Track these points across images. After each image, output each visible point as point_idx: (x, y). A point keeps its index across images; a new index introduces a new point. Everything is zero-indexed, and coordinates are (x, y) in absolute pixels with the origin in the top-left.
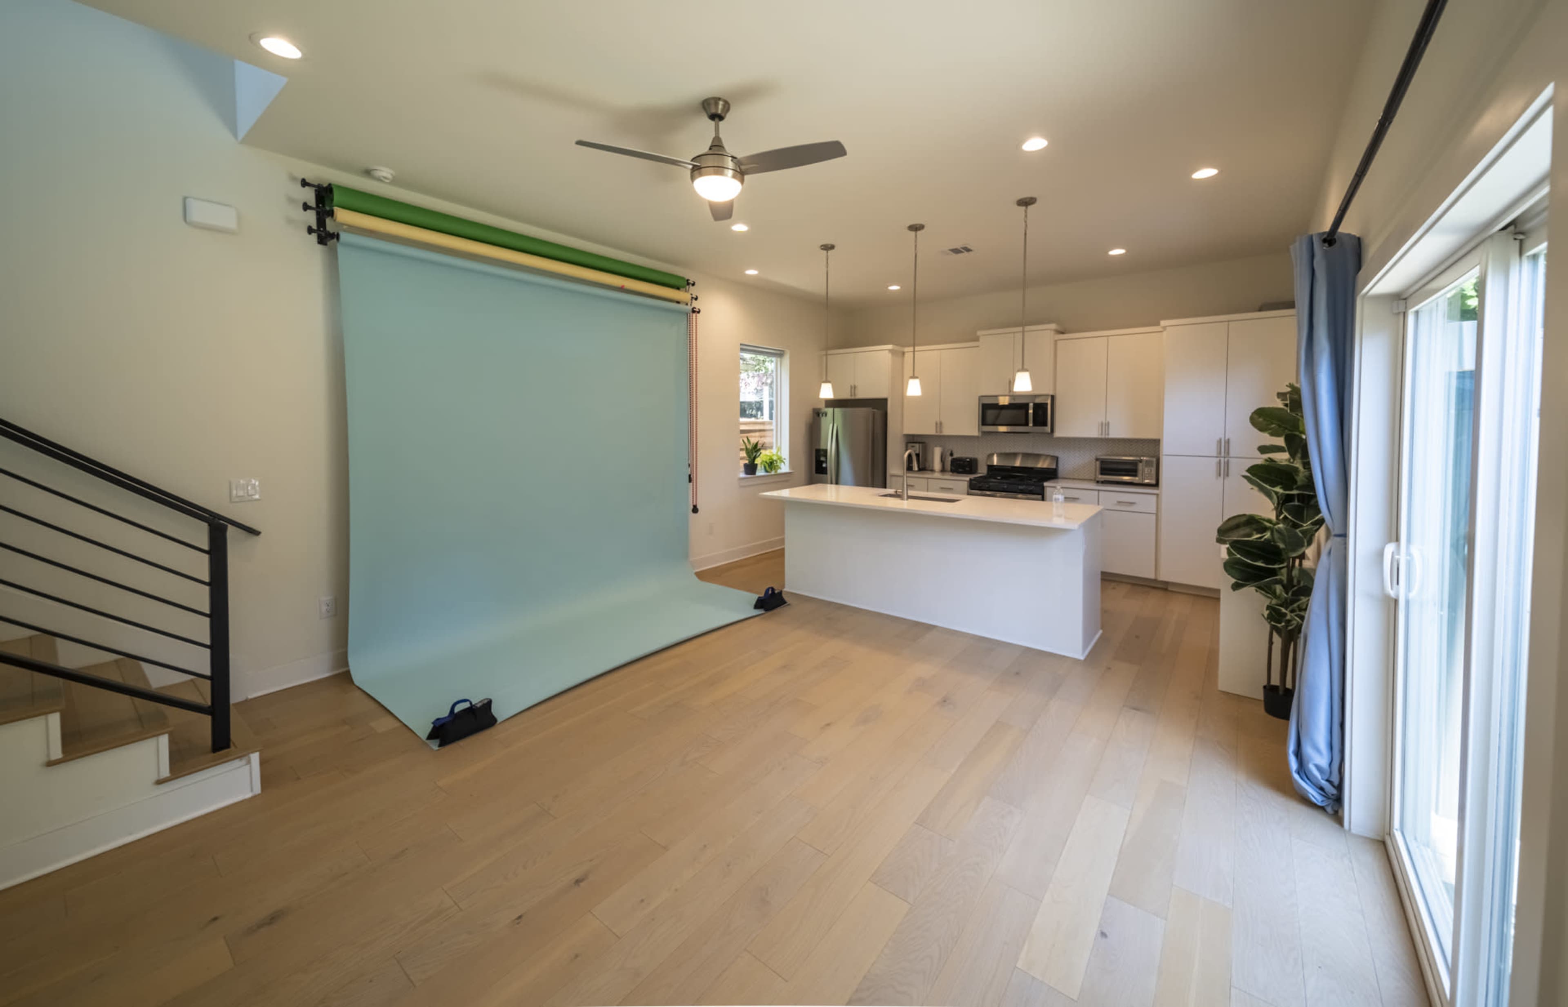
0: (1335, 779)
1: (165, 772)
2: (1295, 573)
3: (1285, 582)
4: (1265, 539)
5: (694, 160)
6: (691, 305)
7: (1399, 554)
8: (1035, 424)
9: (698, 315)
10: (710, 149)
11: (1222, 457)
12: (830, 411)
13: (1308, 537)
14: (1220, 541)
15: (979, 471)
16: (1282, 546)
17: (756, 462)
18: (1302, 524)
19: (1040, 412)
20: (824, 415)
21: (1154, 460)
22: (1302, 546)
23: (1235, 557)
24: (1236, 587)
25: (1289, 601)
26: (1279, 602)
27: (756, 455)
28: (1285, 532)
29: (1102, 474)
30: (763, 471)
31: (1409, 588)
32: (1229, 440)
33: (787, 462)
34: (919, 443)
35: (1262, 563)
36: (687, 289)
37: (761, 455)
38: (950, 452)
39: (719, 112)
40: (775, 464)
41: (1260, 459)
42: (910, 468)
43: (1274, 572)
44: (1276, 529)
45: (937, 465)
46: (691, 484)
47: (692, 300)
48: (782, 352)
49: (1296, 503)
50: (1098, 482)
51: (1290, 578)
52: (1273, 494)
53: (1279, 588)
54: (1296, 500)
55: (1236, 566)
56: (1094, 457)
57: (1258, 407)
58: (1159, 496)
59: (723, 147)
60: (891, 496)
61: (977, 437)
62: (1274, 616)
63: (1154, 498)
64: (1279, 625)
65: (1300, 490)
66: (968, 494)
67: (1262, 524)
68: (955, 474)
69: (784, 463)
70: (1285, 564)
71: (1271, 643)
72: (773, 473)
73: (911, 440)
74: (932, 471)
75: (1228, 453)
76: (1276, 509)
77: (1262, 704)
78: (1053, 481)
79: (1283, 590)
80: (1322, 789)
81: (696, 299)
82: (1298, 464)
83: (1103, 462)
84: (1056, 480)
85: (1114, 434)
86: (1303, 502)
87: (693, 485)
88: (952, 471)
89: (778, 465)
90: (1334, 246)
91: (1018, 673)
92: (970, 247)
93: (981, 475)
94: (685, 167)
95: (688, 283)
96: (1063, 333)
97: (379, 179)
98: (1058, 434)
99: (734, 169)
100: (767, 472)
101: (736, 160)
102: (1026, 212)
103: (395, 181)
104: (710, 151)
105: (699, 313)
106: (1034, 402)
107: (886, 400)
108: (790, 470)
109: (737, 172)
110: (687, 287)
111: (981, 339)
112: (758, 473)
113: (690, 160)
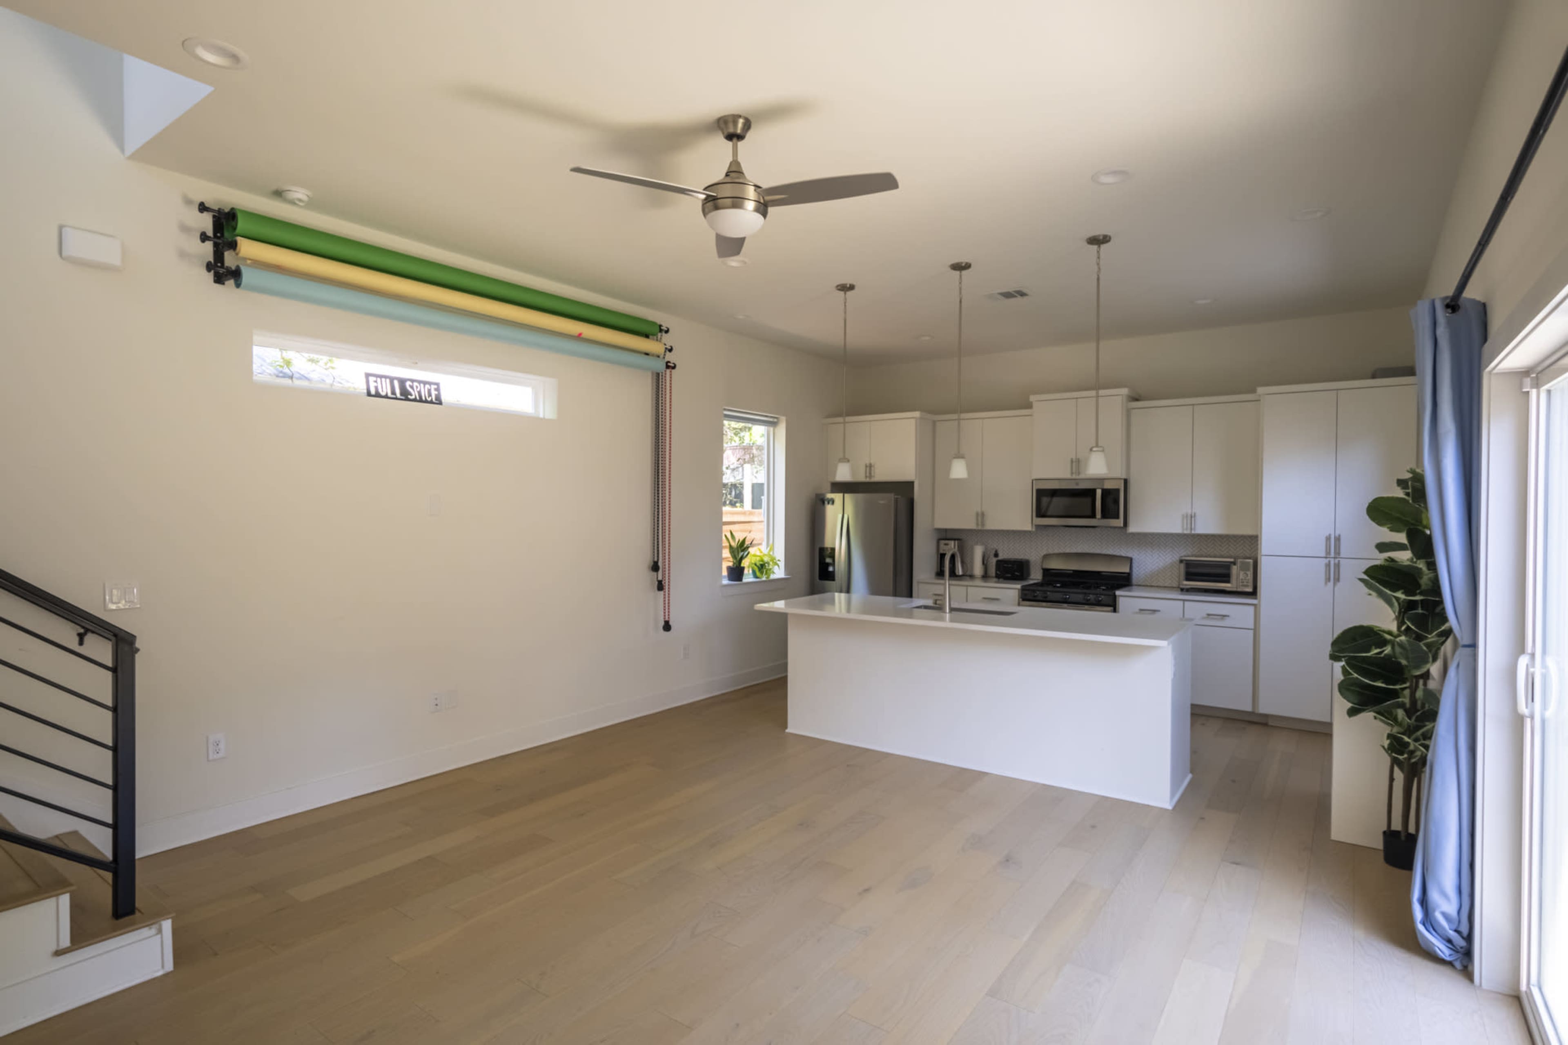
0: (1465, 930)
2: (1419, 694)
3: (1408, 705)
4: (1386, 655)
5: (707, 188)
6: (664, 358)
7: (1534, 668)
8: (1103, 516)
9: (673, 371)
10: (727, 175)
11: (1332, 558)
12: (838, 497)
13: (1434, 650)
14: (1334, 657)
15: (1032, 576)
16: (1404, 662)
17: (743, 565)
18: (1426, 635)
19: (1110, 500)
20: (831, 502)
21: (1251, 561)
22: (1427, 662)
23: (1351, 676)
24: (1352, 712)
25: (1412, 728)
26: (1402, 730)
27: (743, 556)
28: (1407, 646)
29: (1187, 579)
30: (752, 576)
31: (1545, 702)
32: (1339, 536)
33: (782, 564)
34: (955, 540)
35: (1382, 683)
36: (659, 337)
37: (749, 555)
38: (994, 552)
39: (738, 131)
40: (767, 567)
41: (1380, 558)
42: (940, 574)
43: (1395, 694)
44: (1398, 643)
45: (978, 570)
47: (665, 352)
48: (775, 420)
49: (1420, 611)
50: (1182, 590)
51: (1413, 701)
52: (1394, 600)
53: (1400, 713)
54: (1420, 609)
55: (1352, 688)
56: (1178, 558)
57: (1375, 497)
58: (1258, 606)
59: (742, 173)
60: (926, 607)
61: (1030, 532)
62: (1396, 746)
63: (1252, 609)
64: (1401, 757)
65: (1424, 596)
66: (1019, 605)
67: (1382, 637)
68: (1001, 580)
69: (778, 566)
70: (1407, 685)
71: (1392, 779)
72: (764, 579)
73: (944, 535)
74: (972, 577)
75: (1339, 554)
76: (1397, 618)
77: (1382, 854)
78: (1127, 588)
79: (1404, 713)
80: (1449, 941)
81: (670, 350)
82: (1421, 565)
83: (1189, 564)
84: (1130, 588)
85: (1202, 529)
86: (1427, 610)
87: (665, 595)
88: (998, 576)
89: (771, 567)
90: (1457, 313)
91: (1093, 827)
92: (1025, 291)
93: (1036, 581)
94: (697, 198)
95: (661, 331)
96: (1137, 400)
97: (292, 202)
98: (1132, 529)
99: (756, 199)
100: (757, 577)
101: (760, 189)
102: (1098, 252)
103: (312, 204)
104: (728, 178)
105: (674, 368)
106: (1102, 487)
107: (911, 484)
108: (785, 575)
109: (760, 204)
110: (659, 334)
111: (1035, 405)
112: (745, 578)
113: (702, 188)
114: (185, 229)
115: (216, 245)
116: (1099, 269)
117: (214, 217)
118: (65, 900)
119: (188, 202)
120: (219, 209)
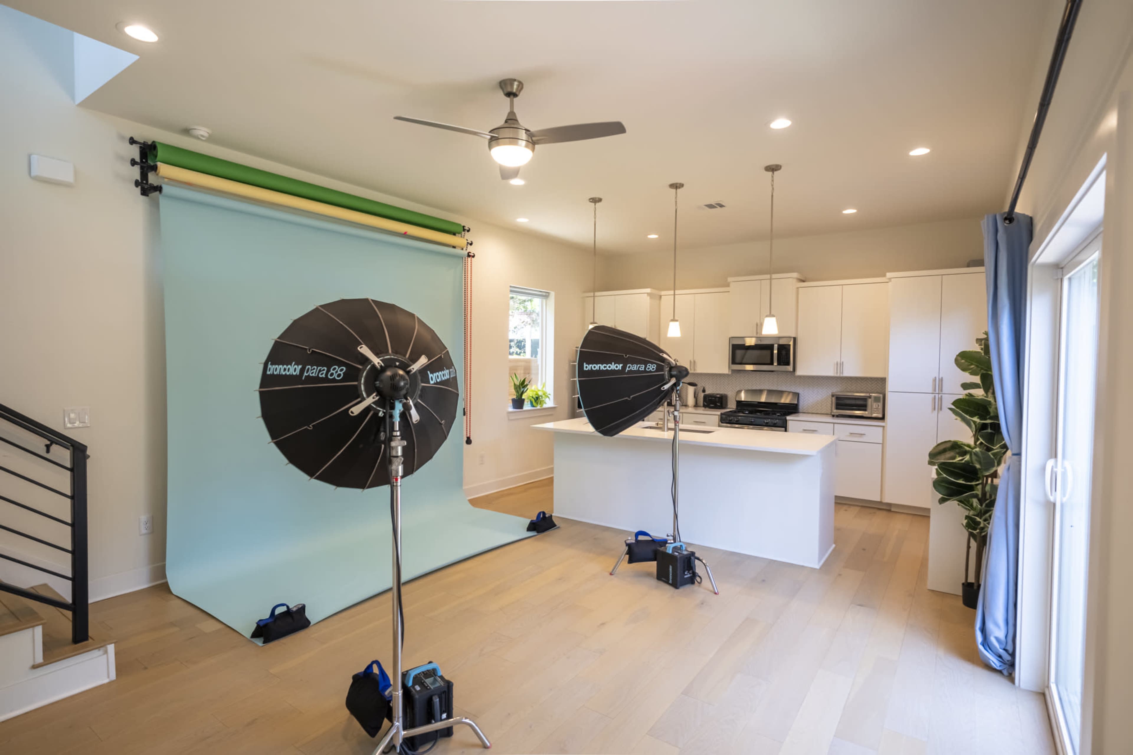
0: (1010, 648)
1: (40, 659)
2: (988, 488)
3: (980, 496)
4: (965, 461)
5: (492, 131)
6: (466, 250)
7: (1056, 467)
8: (779, 364)
9: (473, 258)
10: (506, 122)
11: (937, 393)
13: (998, 458)
14: (931, 463)
15: (729, 406)
16: (978, 466)
17: (523, 397)
18: (992, 447)
19: (784, 352)
21: (881, 396)
22: (993, 466)
23: (942, 476)
24: (942, 501)
25: (983, 511)
26: (976, 513)
27: (523, 391)
28: (980, 454)
29: (837, 409)
30: (530, 405)
31: (1064, 494)
32: (942, 378)
33: (552, 397)
35: (963, 481)
36: (463, 235)
37: (528, 391)
38: (702, 389)
39: (514, 90)
40: (541, 399)
41: (962, 394)
43: (971, 488)
44: (974, 452)
45: (691, 401)
46: (465, 417)
47: (467, 245)
48: (547, 294)
49: (989, 431)
50: (833, 416)
51: (984, 493)
52: (972, 423)
53: (975, 502)
54: (988, 429)
55: (943, 484)
56: (831, 393)
57: (961, 351)
58: (885, 427)
59: (517, 120)
60: (651, 428)
61: (728, 375)
62: (972, 524)
63: (881, 429)
64: (975, 532)
65: (990, 419)
66: (719, 426)
67: (964, 448)
68: (707, 409)
69: (549, 398)
70: (980, 482)
71: (969, 547)
72: (539, 407)
74: (686, 406)
75: (941, 391)
76: (974, 436)
77: (961, 599)
78: (793, 415)
79: (978, 502)
80: (1000, 656)
81: (471, 244)
82: (989, 399)
83: (838, 398)
84: (796, 415)
85: (848, 372)
86: (992, 430)
87: (467, 418)
88: (705, 406)
89: (543, 399)
90: (1012, 223)
91: (764, 581)
92: (723, 203)
93: (731, 410)
94: (484, 138)
95: (464, 230)
96: (804, 281)
97: (197, 137)
98: (799, 372)
99: (527, 140)
100: (534, 406)
101: (529, 132)
102: (772, 177)
103: (211, 139)
104: (506, 124)
105: (473, 256)
106: (778, 343)
108: (554, 405)
109: (530, 143)
110: (463, 233)
111: (732, 285)
112: (525, 407)
113: (489, 131)
115: (142, 168)
116: (773, 188)
117: (140, 147)
118: (39, 630)
119: (121, 137)
120: (144, 142)
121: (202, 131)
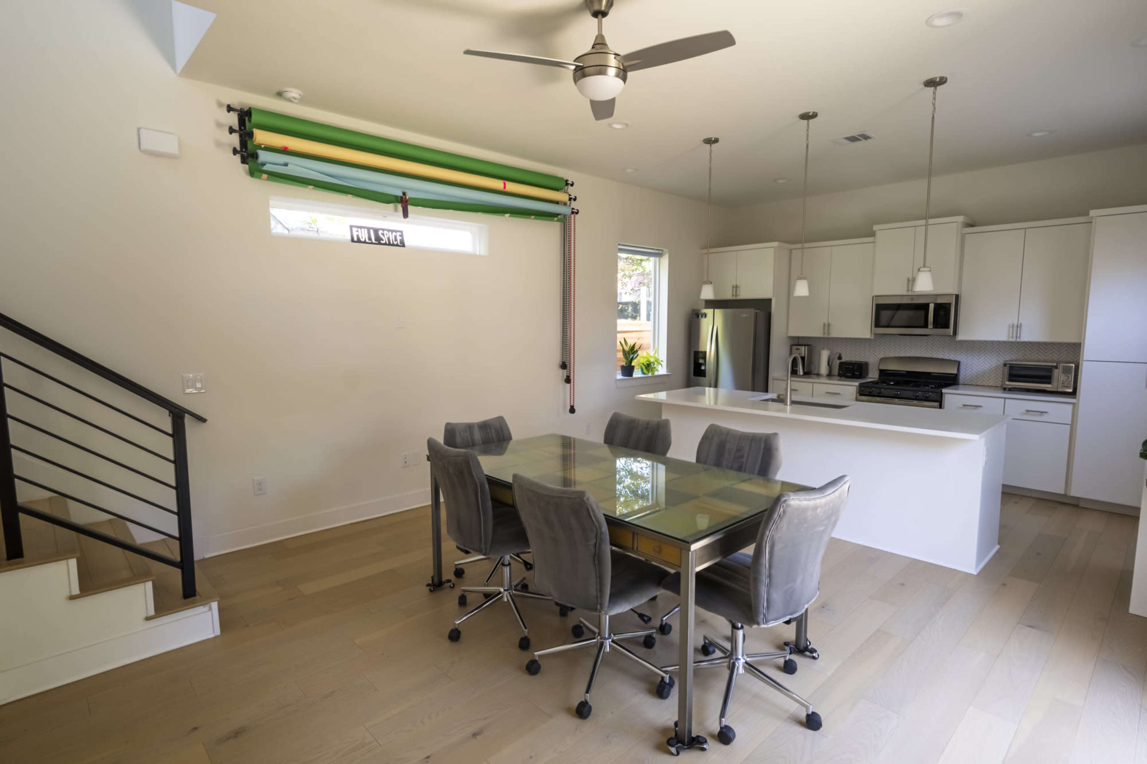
5: (577, 60)
6: (570, 206)
8: (936, 325)
9: (576, 216)
10: (593, 48)
12: (709, 312)
14: (1143, 456)
15: (870, 375)
17: (633, 364)
19: (942, 313)
20: (704, 316)
21: (1073, 365)
29: (1010, 380)
30: (640, 372)
33: (664, 364)
34: (805, 345)
36: (566, 189)
37: (638, 357)
38: (838, 355)
39: (603, 8)
40: (652, 366)
42: (794, 372)
45: (824, 369)
47: (571, 200)
48: (661, 252)
50: (1005, 389)
56: (1002, 362)
58: (1076, 405)
59: (606, 45)
60: (773, 401)
61: (870, 339)
63: (1070, 407)
66: (857, 400)
68: (843, 378)
69: (661, 365)
72: (650, 375)
73: (796, 342)
74: (818, 375)
78: (953, 387)
81: (575, 199)
83: (1012, 367)
84: (956, 387)
85: (1026, 337)
87: (570, 386)
88: (840, 375)
89: (655, 366)
91: (902, 585)
92: (868, 134)
93: (872, 380)
94: (569, 69)
95: (567, 184)
96: (972, 226)
97: (289, 100)
98: (961, 337)
99: (617, 66)
100: (644, 374)
101: (619, 57)
102: (934, 93)
103: (303, 101)
105: (577, 213)
106: (935, 302)
107: (769, 301)
108: (667, 372)
109: (620, 70)
110: (566, 187)
111: (878, 234)
112: (636, 375)
113: (573, 60)
114: (219, 125)
115: (241, 136)
116: (935, 108)
117: (239, 114)
118: (149, 585)
119: (220, 105)
120: (241, 109)
121: (294, 93)
